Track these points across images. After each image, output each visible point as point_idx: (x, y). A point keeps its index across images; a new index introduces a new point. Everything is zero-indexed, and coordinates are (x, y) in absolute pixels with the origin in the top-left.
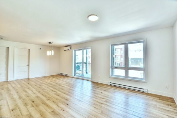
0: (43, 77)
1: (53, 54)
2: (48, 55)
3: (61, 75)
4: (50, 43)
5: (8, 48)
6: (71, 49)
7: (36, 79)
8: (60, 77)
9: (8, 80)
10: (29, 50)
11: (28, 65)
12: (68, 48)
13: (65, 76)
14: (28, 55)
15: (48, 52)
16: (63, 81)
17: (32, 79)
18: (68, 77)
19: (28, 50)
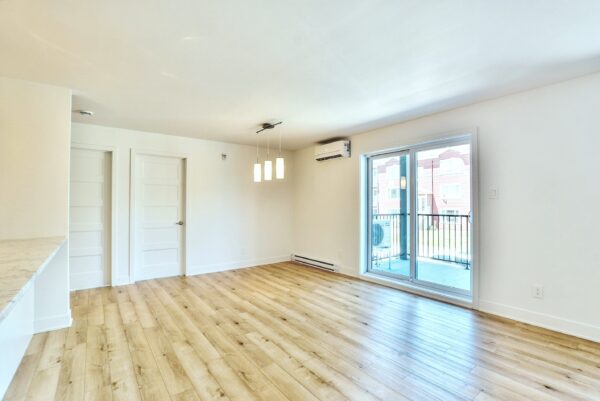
0: (234, 271)
1: (280, 174)
2: (257, 178)
3: (300, 266)
4: (267, 126)
5: (110, 153)
6: (349, 150)
7: (210, 280)
8: (307, 278)
9: (110, 282)
10: (184, 160)
11: (181, 223)
12: (339, 147)
13: (325, 271)
14: (178, 182)
15: (257, 167)
16: (332, 300)
17: (197, 281)
18: (339, 275)
19: (179, 162)
